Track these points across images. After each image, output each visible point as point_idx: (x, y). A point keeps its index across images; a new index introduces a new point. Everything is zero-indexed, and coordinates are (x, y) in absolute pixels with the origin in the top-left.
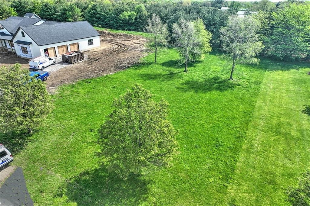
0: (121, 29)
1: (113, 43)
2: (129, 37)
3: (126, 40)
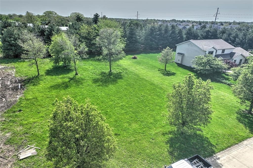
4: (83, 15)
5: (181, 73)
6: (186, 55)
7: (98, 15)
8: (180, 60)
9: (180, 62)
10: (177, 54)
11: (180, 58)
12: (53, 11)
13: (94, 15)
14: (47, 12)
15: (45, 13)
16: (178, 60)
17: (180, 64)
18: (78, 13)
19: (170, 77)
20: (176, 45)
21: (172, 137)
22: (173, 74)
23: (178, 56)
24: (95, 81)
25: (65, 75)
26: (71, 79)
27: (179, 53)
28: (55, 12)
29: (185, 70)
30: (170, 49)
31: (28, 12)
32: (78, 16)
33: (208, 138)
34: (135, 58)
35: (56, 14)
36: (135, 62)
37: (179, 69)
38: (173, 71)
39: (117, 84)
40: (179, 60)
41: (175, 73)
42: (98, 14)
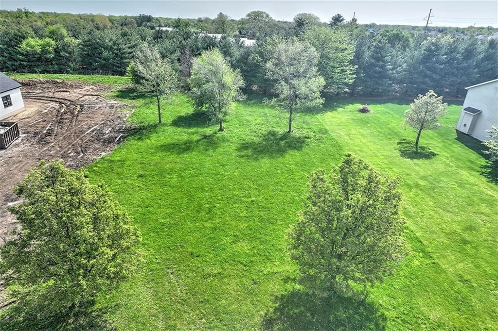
0: (26, 70)
1: (41, 99)
2: (60, 84)
3: (61, 92)
4: (318, 18)
5: (452, 156)
6: (486, 113)
7: (341, 19)
8: (468, 126)
9: (468, 130)
10: (464, 110)
11: (468, 120)
12: (264, 11)
13: (332, 18)
14: (253, 13)
15: (249, 15)
16: (463, 124)
17: (465, 134)
18: (310, 14)
19: (416, 161)
20: (466, 88)
21: (299, 290)
22: (429, 156)
23: (466, 116)
24: (244, 146)
25: (199, 129)
26: (205, 137)
27: (468, 109)
28: (266, 12)
29: (467, 152)
30: (436, 95)
31: (221, 13)
32: (301, 20)
33: (385, 319)
34: (364, 111)
35: (267, 16)
36: (357, 119)
37: (455, 146)
38: (435, 149)
39: (281, 160)
40: (465, 125)
41: (434, 155)
42: (341, 15)
